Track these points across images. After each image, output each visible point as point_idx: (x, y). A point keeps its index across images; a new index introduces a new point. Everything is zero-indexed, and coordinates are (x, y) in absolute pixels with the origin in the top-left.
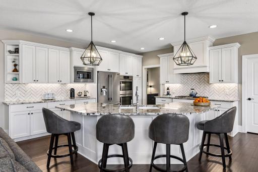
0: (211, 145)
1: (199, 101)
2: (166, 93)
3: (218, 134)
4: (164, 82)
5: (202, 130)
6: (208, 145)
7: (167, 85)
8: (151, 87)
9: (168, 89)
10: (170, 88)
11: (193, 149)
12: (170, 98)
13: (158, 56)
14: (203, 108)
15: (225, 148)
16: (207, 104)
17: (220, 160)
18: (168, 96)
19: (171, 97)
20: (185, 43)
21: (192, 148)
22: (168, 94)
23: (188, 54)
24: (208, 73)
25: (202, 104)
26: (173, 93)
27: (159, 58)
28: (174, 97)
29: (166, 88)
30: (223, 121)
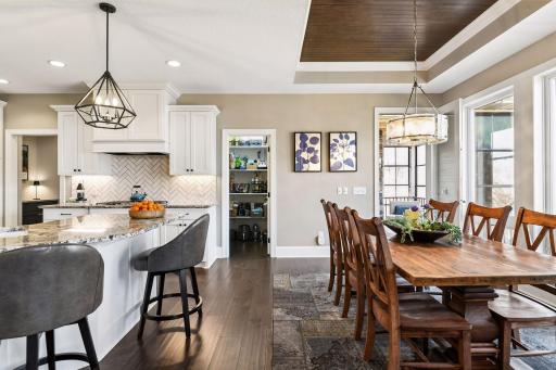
0: (166, 296)
1: (141, 208)
2: (75, 197)
3: (177, 271)
4: (69, 171)
5: (144, 270)
6: (160, 297)
7: (77, 179)
8: (36, 183)
9: (80, 187)
10: (84, 186)
11: (127, 316)
12: (83, 207)
13: (52, 106)
14: (148, 222)
15: (190, 296)
16: (158, 214)
17: (180, 323)
18: (81, 203)
19: (87, 204)
20: (107, 76)
21: (123, 314)
22: (80, 198)
23: (116, 102)
24: (166, 156)
25: (149, 214)
26: (94, 197)
27: (56, 113)
28: (94, 204)
29: (75, 186)
30: (186, 243)
